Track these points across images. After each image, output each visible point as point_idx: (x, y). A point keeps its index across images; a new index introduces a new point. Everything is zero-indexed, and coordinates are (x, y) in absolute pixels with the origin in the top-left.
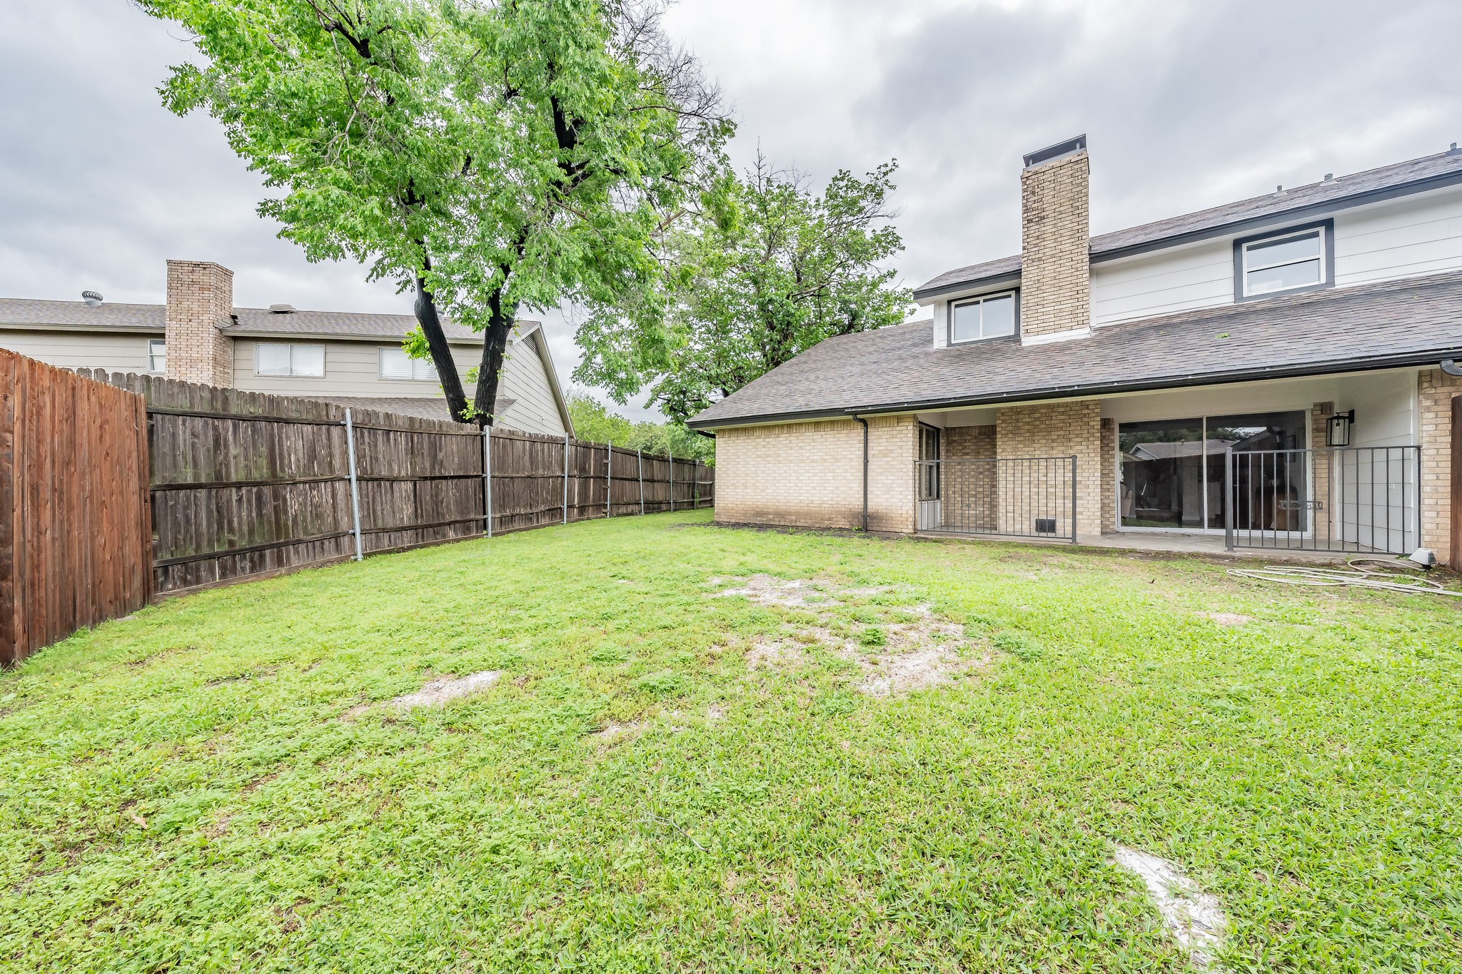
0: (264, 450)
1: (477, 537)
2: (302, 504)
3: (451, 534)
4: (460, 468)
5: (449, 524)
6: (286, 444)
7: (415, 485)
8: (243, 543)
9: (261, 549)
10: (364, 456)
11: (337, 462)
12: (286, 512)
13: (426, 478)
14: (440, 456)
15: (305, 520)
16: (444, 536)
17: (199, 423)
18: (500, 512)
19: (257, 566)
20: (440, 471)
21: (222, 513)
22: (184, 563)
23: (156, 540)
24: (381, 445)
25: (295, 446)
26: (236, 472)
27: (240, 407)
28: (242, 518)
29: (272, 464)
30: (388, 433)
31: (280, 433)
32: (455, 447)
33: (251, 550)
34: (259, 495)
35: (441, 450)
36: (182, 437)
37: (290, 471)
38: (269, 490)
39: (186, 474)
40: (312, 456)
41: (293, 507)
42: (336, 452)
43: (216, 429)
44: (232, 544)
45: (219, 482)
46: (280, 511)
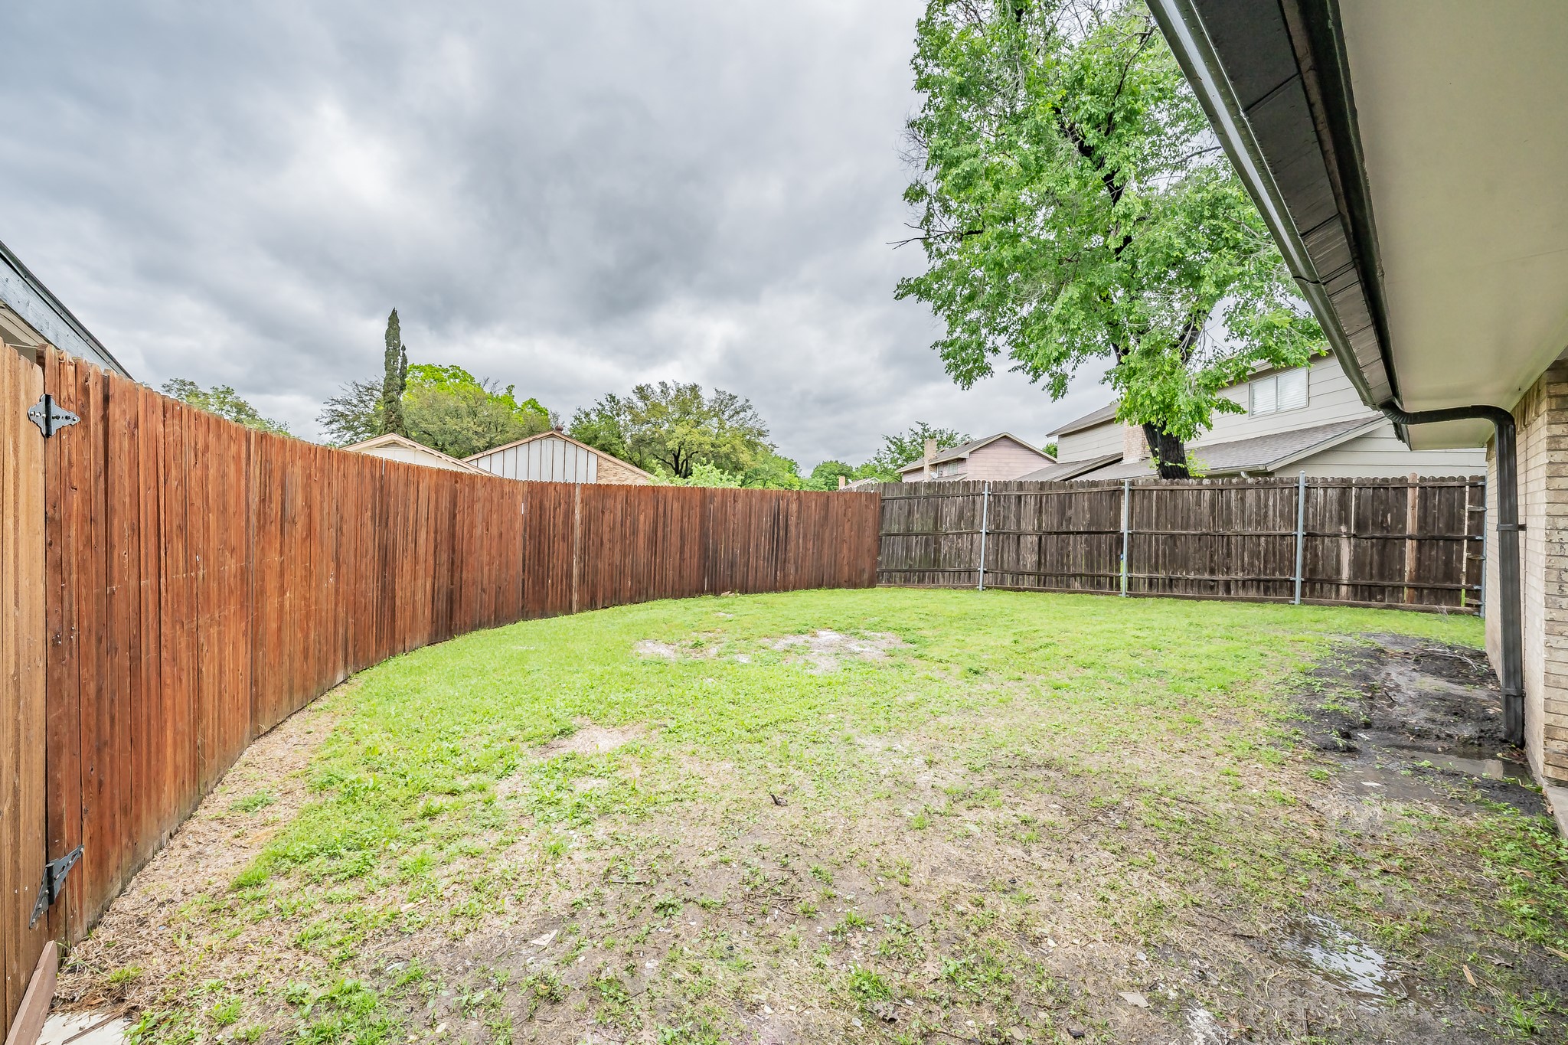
0: (932, 514)
1: (1108, 594)
2: (951, 548)
3: (1077, 585)
4: (1089, 525)
5: (1075, 576)
6: (945, 510)
7: (1040, 539)
8: (916, 567)
9: (924, 572)
10: (999, 515)
11: (977, 521)
12: (940, 551)
13: (1050, 533)
14: (1069, 513)
15: (950, 558)
16: (1068, 586)
17: (903, 501)
18: (1149, 572)
19: (921, 581)
20: (1068, 526)
21: (908, 549)
22: (890, 572)
23: (880, 559)
24: (1013, 507)
25: (950, 511)
26: (917, 527)
27: (923, 492)
28: (917, 553)
29: (936, 523)
30: (1020, 497)
31: (942, 503)
32: (1086, 504)
33: (919, 571)
34: (927, 540)
35: (1070, 507)
36: (895, 510)
37: (946, 527)
38: (933, 538)
39: (895, 529)
40: (961, 516)
41: (944, 549)
42: (978, 513)
43: (910, 504)
44: (910, 566)
45: (908, 533)
46: (937, 551)
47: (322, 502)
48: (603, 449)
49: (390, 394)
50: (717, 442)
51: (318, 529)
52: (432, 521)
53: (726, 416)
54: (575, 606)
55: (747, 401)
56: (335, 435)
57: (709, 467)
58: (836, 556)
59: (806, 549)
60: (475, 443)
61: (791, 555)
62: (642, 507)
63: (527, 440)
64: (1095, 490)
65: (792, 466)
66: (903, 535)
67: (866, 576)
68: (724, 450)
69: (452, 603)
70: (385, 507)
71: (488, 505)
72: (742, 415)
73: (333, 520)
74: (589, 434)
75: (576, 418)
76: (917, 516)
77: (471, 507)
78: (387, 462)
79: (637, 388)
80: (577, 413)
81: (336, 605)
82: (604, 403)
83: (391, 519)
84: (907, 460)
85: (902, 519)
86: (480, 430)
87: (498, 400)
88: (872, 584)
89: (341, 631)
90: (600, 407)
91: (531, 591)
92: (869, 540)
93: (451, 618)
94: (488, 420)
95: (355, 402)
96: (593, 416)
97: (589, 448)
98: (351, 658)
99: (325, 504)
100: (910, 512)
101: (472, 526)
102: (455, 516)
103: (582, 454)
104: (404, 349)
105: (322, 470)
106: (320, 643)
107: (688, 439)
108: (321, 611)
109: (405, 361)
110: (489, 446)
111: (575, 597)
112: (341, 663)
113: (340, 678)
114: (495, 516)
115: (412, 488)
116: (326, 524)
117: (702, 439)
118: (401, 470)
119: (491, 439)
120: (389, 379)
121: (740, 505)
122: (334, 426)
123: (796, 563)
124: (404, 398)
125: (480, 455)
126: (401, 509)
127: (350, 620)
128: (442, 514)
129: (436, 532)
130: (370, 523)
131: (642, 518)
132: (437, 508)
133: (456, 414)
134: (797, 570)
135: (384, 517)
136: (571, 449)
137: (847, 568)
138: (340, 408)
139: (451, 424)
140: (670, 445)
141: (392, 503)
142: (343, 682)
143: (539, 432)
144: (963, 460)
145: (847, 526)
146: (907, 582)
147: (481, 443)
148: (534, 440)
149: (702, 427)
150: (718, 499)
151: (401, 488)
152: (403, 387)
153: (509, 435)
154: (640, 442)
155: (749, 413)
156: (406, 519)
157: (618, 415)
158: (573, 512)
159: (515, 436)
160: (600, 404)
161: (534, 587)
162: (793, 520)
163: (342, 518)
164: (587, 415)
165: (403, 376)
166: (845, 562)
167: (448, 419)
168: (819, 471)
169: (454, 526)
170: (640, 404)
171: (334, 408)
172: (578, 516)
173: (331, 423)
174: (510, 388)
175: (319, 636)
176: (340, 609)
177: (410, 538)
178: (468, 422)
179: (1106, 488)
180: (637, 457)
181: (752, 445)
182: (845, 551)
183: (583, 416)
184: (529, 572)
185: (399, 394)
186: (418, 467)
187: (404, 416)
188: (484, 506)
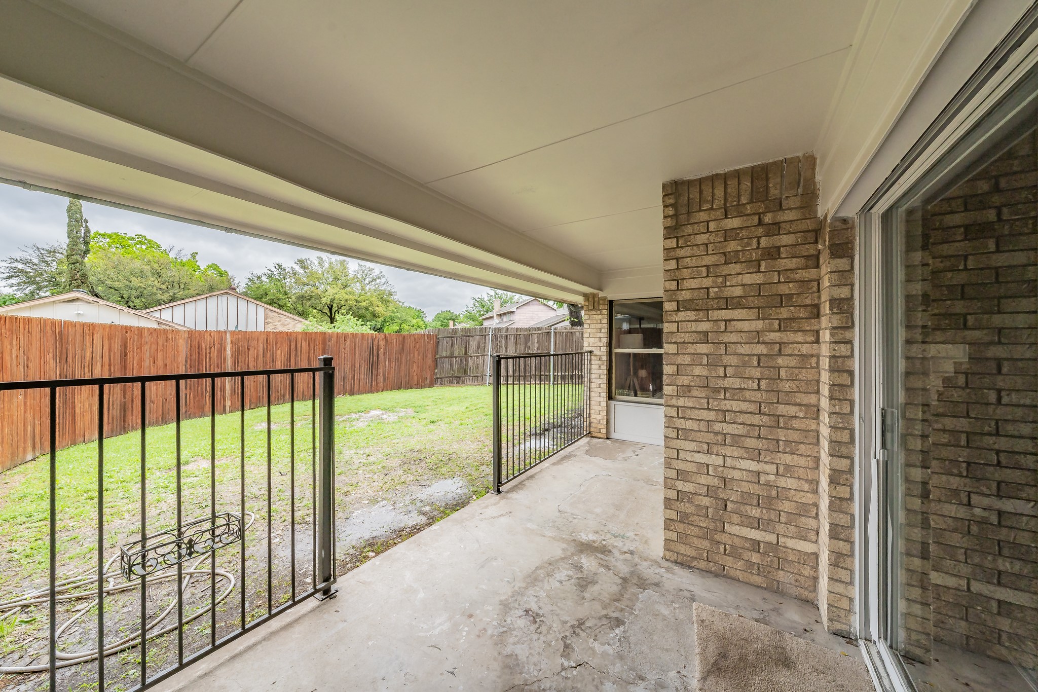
0: (464, 346)
2: (473, 364)
3: (532, 380)
5: (531, 376)
6: (471, 343)
8: (455, 375)
9: (459, 377)
10: (497, 346)
11: (486, 349)
14: (529, 344)
15: (473, 369)
17: (448, 339)
18: (562, 372)
19: (458, 382)
20: (528, 351)
21: (451, 365)
22: (442, 378)
23: (436, 371)
24: (504, 341)
25: (473, 343)
26: (456, 353)
27: (459, 334)
28: (456, 366)
29: (466, 351)
30: (507, 336)
31: (469, 340)
32: (536, 339)
33: (457, 377)
34: (461, 360)
35: (529, 341)
36: (444, 344)
37: (471, 352)
38: (464, 359)
39: (444, 354)
40: (478, 347)
41: (470, 364)
42: (487, 345)
43: (452, 340)
44: (452, 374)
45: (451, 356)
46: (467, 365)
47: (11, 350)
48: (271, 303)
49: (74, 257)
50: (360, 299)
51: (9, 366)
52: (106, 359)
53: (367, 282)
54: (228, 409)
55: (381, 272)
56: (15, 288)
57: (348, 317)
58: (409, 370)
59: (390, 367)
60: (159, 297)
61: (381, 371)
62: (279, 345)
63: (205, 296)
64: (540, 332)
65: (419, 314)
66: (449, 357)
67: (428, 382)
68: (364, 304)
69: (125, 411)
70: (64, 351)
71: (154, 347)
72: (378, 281)
73: (21, 360)
74: (261, 292)
75: (250, 280)
76: (456, 347)
77: (140, 347)
78: (65, 322)
79: (299, 261)
80: (250, 276)
81: (25, 412)
82: (273, 269)
83: (70, 356)
84: (487, 311)
85: (448, 350)
86: (164, 287)
87: (183, 265)
88: (431, 385)
89: (29, 428)
90: (269, 272)
91: (192, 401)
92: (429, 361)
93: (124, 421)
94: (171, 279)
95: (36, 261)
96: (264, 279)
97: (258, 303)
98: (38, 445)
99: (14, 351)
100: (452, 345)
101: (141, 360)
102: (126, 355)
103: (252, 307)
104: (86, 221)
105: (11, 330)
106: (12, 435)
107: (337, 296)
108: (12, 416)
109: (87, 231)
110: (173, 299)
111: (228, 403)
112: (30, 449)
113: (29, 457)
114: (160, 354)
115: (88, 339)
116: (15, 362)
117: (347, 297)
118: (78, 327)
119: (174, 294)
120: (73, 245)
121: (348, 342)
122: (14, 281)
123: (384, 375)
124: (89, 260)
125: (163, 307)
126: (78, 352)
127: (37, 422)
128: (114, 354)
129: (110, 365)
130: (51, 361)
131: (279, 352)
132: (110, 350)
133: (141, 274)
134: (384, 380)
135: (64, 357)
136: (242, 304)
137: (416, 377)
138: (20, 266)
139: (136, 282)
140: (324, 300)
141: (70, 347)
142: (32, 460)
143: (219, 290)
144: (513, 312)
145: (416, 353)
146: (451, 383)
147: (166, 297)
148: (211, 296)
149: (348, 289)
150: (334, 339)
151: (78, 338)
152: (87, 252)
153: (191, 292)
154: (302, 298)
155: (383, 280)
156: (83, 358)
157: (284, 278)
158: (225, 349)
159: (196, 292)
160: (270, 270)
161: (194, 398)
162: (381, 351)
163: (28, 359)
164: (259, 278)
165: (86, 243)
166: (415, 374)
167: (132, 278)
168: (437, 318)
169: (125, 361)
170: (301, 272)
171: (13, 265)
172: (229, 352)
173: (10, 278)
174: (194, 255)
175: (11, 431)
176: (28, 415)
177: (87, 370)
178: (153, 281)
179: (544, 331)
180: (300, 308)
181: (385, 302)
182: (415, 368)
183: (256, 279)
184: (190, 388)
185: (83, 257)
186: (92, 324)
187: (89, 274)
188: (150, 348)
